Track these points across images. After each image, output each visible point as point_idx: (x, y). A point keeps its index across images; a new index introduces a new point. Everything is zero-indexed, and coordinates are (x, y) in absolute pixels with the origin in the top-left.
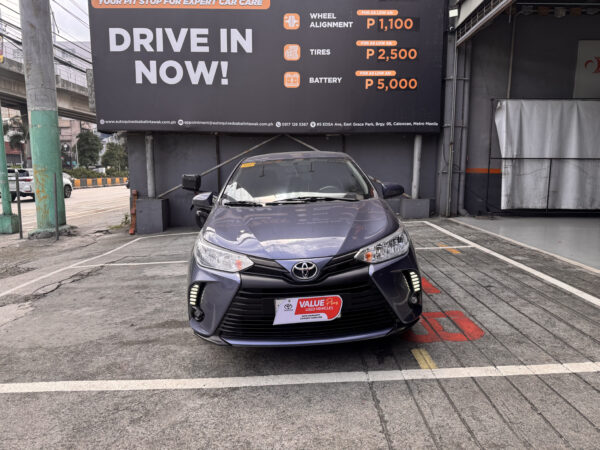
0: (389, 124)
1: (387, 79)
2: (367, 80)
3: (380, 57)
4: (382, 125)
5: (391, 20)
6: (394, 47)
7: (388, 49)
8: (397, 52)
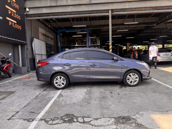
0: (16, 40)
1: (15, 24)
2: (10, 22)
3: (12, 15)
4: (15, 40)
5: (14, 3)
6: (15, 13)
7: (14, 13)
8: (16, 15)
